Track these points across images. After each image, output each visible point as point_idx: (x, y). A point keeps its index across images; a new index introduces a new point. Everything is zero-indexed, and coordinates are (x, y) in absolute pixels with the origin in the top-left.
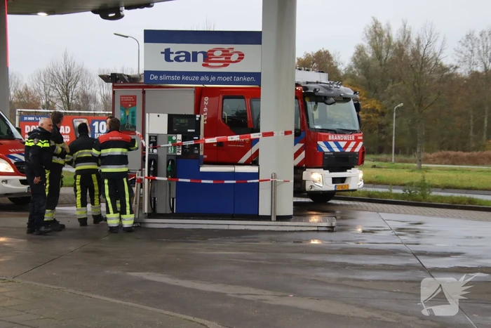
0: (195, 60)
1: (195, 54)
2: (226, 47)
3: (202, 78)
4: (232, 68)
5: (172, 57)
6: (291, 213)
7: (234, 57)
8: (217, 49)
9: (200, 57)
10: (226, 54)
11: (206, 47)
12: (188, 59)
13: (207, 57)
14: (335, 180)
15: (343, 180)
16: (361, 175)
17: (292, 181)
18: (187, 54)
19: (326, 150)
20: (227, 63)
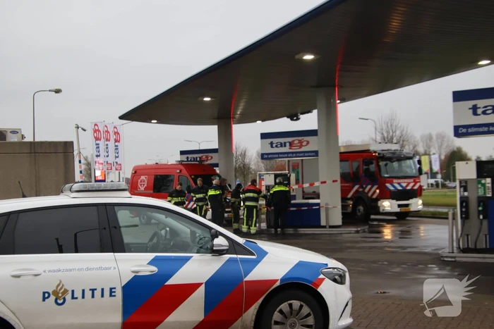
0: (285, 146)
1: (285, 143)
2: (300, 138)
3: (289, 155)
4: (303, 149)
5: (274, 145)
6: (340, 224)
7: (305, 143)
8: (296, 140)
9: (288, 144)
10: (300, 142)
11: (290, 139)
12: (281, 146)
13: (291, 144)
14: (399, 206)
15: (407, 205)
16: (420, 202)
17: (340, 207)
18: (281, 144)
19: (392, 188)
20: (301, 147)
